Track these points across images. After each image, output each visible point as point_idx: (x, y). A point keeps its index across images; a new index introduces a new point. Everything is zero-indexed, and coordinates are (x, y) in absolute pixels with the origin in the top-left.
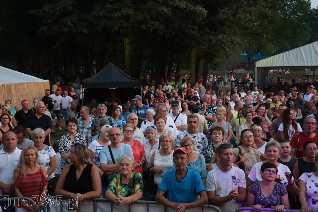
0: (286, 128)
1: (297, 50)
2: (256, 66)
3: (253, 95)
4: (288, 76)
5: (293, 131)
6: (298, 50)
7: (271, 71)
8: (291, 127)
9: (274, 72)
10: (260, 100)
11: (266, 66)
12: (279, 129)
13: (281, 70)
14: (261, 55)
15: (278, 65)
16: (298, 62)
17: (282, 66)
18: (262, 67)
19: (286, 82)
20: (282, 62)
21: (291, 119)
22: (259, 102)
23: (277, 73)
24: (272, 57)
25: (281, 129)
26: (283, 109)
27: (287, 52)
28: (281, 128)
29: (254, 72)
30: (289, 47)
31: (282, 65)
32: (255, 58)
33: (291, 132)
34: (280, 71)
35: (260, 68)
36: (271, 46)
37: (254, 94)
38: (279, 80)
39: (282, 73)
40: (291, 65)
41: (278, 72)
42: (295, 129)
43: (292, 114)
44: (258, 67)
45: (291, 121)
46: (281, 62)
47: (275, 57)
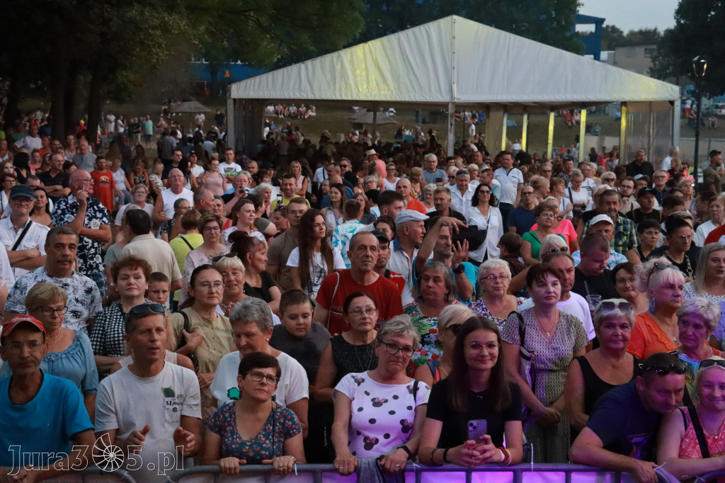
0: (305, 259)
1: (332, 57)
2: (230, 94)
3: (223, 172)
4: (311, 124)
5: (322, 267)
6: (335, 59)
7: (271, 108)
8: (318, 258)
9: (276, 112)
10: (241, 187)
11: (257, 97)
12: (289, 263)
13: (295, 108)
14: (243, 66)
15: (286, 97)
16: (335, 89)
17: (296, 98)
18: (245, 99)
19: (307, 138)
20: (297, 87)
21: (319, 238)
22: (238, 193)
23: (284, 115)
24: (270, 75)
25: (293, 263)
26: (301, 211)
27: (309, 63)
28: (293, 260)
29: (226, 111)
30: (312, 48)
31: (297, 96)
32: (227, 74)
33: (318, 270)
34: (293, 109)
35: (241, 100)
36: (267, 44)
37: (225, 171)
38: (290, 133)
39: (298, 115)
40: (318, 97)
41: (286, 113)
42: (327, 263)
43: (319, 224)
44: (235, 100)
45: (319, 243)
46: (294, 85)
47: (279, 73)
